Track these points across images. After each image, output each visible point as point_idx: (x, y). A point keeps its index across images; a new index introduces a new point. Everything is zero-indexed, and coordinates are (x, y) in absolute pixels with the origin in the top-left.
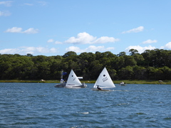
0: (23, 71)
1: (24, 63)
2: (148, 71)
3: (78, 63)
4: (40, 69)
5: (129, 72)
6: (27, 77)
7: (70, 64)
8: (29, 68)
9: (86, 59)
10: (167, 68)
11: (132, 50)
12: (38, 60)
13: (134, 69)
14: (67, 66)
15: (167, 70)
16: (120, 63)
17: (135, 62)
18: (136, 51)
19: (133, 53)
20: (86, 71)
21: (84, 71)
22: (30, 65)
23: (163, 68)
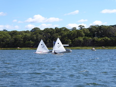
0: (3, 41)
1: (4, 36)
2: (94, 41)
3: (43, 36)
4: (16, 40)
5: (80, 41)
6: (7, 46)
7: (37, 36)
8: (8, 40)
9: (49, 32)
10: (107, 38)
11: (80, 26)
12: (13, 34)
13: (84, 39)
14: (35, 38)
15: (107, 40)
16: (74, 35)
17: (84, 34)
18: (83, 26)
19: (81, 28)
20: (49, 41)
21: (48, 41)
22: (8, 38)
23: (104, 38)
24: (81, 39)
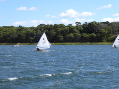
5: (71, 37)
16: (66, 31)
19: (78, 24)
23: (91, 34)
24: (72, 35)
